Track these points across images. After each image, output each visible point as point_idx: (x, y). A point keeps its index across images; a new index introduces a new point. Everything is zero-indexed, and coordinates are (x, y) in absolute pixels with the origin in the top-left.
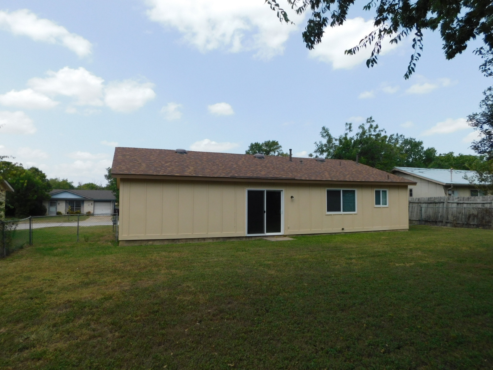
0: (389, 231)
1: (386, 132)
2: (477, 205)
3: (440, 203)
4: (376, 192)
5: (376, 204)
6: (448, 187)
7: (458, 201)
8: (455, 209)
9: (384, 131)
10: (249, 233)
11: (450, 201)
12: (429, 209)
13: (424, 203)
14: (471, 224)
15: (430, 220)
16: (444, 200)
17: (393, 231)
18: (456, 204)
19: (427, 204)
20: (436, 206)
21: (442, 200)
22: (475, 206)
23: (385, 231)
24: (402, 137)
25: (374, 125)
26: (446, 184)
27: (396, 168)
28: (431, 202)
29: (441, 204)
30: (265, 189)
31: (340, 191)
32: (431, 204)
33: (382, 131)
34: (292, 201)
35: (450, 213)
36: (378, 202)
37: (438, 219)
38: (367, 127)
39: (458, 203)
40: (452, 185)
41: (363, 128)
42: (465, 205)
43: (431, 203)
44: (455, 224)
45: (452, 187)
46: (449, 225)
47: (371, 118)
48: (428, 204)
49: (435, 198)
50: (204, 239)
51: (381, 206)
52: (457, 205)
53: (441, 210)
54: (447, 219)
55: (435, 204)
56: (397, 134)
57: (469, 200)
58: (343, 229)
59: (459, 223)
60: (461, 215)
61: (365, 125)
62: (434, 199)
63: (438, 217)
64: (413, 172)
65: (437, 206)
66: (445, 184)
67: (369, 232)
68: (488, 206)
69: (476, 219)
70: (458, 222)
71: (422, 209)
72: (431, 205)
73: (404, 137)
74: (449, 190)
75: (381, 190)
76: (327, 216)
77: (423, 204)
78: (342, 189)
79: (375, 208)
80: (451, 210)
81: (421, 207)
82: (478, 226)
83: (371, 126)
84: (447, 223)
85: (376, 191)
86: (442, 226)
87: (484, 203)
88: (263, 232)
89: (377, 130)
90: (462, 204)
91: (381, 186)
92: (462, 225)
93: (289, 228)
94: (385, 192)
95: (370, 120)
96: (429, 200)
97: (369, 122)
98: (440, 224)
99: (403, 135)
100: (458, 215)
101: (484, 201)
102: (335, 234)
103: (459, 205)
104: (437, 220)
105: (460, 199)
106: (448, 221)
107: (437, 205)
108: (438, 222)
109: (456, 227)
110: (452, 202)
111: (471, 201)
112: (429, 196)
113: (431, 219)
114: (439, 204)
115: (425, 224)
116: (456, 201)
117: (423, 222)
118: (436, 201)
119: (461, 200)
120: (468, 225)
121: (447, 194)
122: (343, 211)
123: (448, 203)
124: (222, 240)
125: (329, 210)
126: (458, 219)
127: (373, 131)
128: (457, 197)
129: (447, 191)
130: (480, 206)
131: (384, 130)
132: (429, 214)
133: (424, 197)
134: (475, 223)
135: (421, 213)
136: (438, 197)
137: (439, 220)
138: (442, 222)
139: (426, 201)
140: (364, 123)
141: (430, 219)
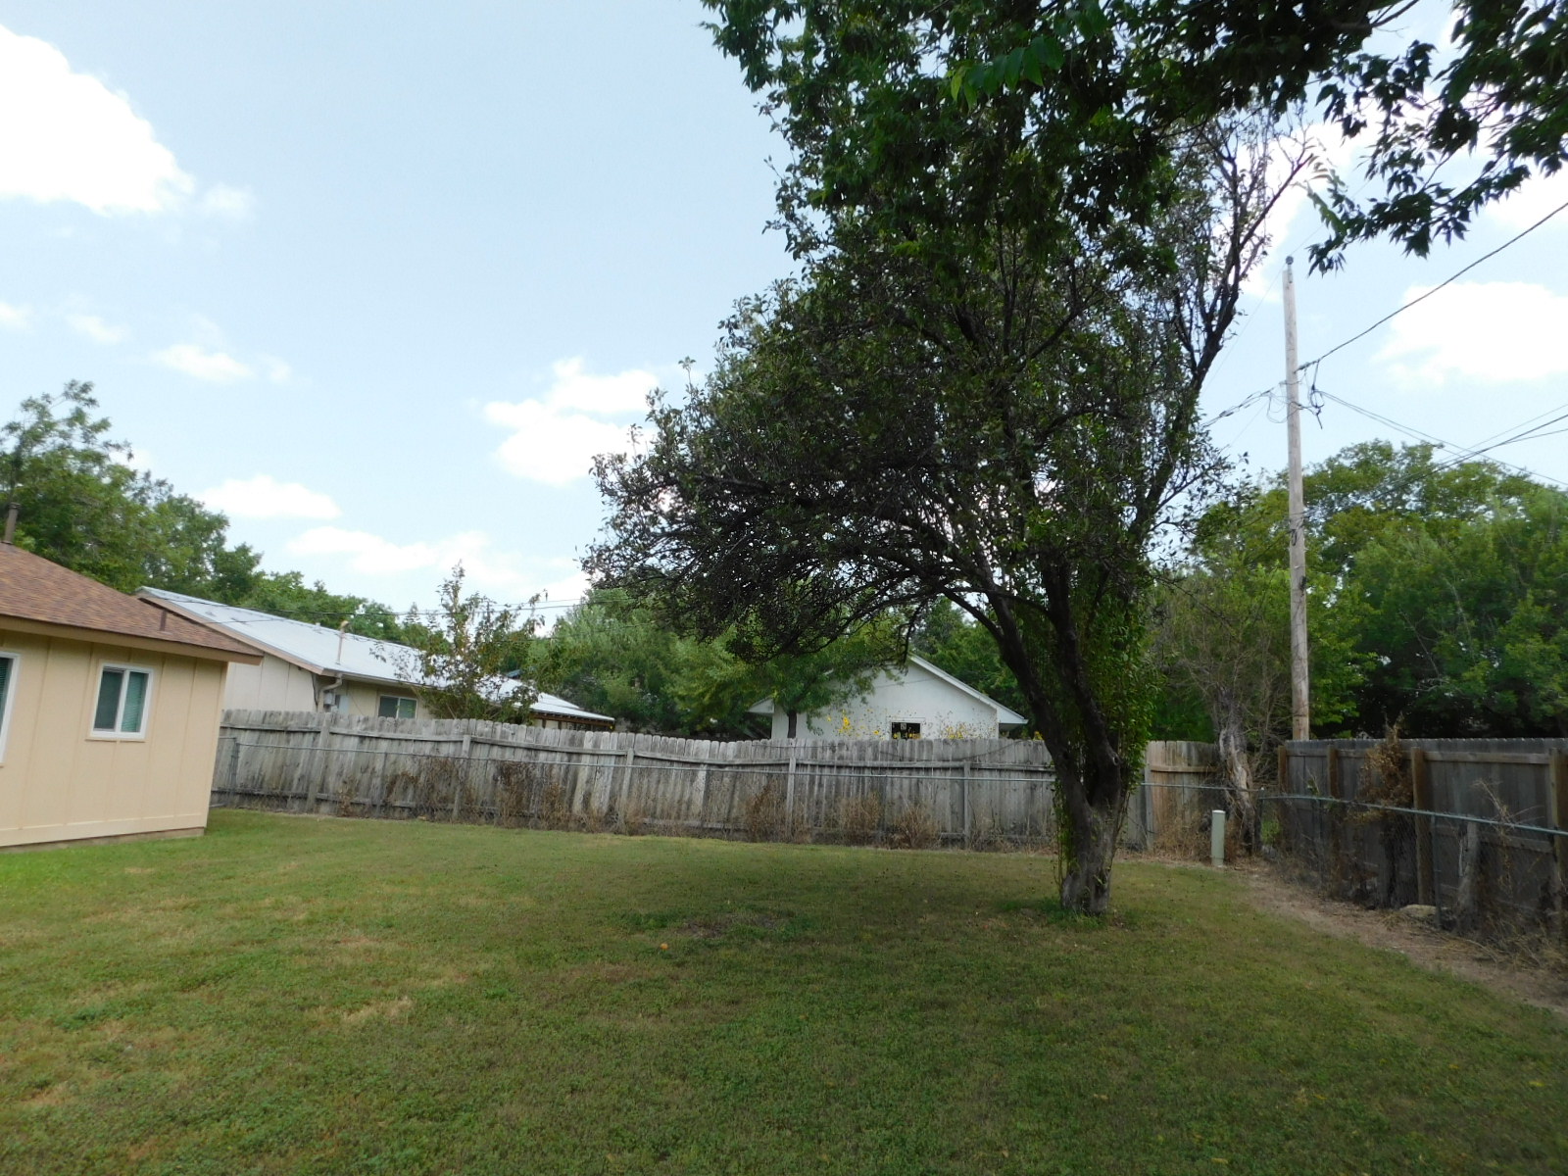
0: (135, 837)
1: (130, 456)
2: (421, 745)
3: (304, 733)
4: (107, 674)
5: (98, 725)
6: (328, 683)
7: (366, 729)
8: (351, 756)
9: (126, 451)
11: (336, 730)
12: (262, 751)
13: (245, 730)
14: (395, 808)
15: (261, 793)
16: (320, 723)
17: (148, 836)
18: (357, 740)
19: (257, 734)
20: (288, 741)
21: (312, 725)
22: (412, 748)
23: (115, 840)
24: (164, 489)
25: (93, 416)
26: (326, 670)
27: (147, 592)
28: (272, 728)
29: (309, 738)
32: (272, 737)
33: (118, 447)
35: (334, 768)
36: (106, 719)
37: (291, 784)
38: (61, 410)
39: (362, 738)
40: (340, 676)
41: (43, 412)
42: (384, 745)
43: (272, 731)
44: (347, 808)
45: (339, 682)
46: (324, 808)
47: (86, 388)
48: (263, 734)
49: (287, 714)
51: (117, 733)
52: (361, 742)
53: (303, 757)
54: (323, 788)
55: (284, 735)
56: (148, 475)
57: (400, 728)
59: (358, 804)
60: (367, 776)
61: (54, 403)
62: (285, 719)
63: (292, 781)
64: (211, 614)
65: (291, 744)
66: (320, 673)
67: (48, 848)
68: (447, 750)
69: (410, 791)
70: (356, 799)
71: (238, 752)
72: (271, 740)
73: (170, 489)
74: (327, 692)
75: (128, 668)
77: (243, 732)
79: (87, 740)
80: (338, 758)
81: (238, 745)
82: (414, 813)
83: (78, 417)
84: (319, 801)
85: (104, 673)
86: (302, 811)
87: (439, 742)
89: (101, 437)
90: (374, 741)
91: (129, 655)
92: (367, 811)
94: (140, 679)
95: (80, 392)
96: (267, 719)
97: (76, 397)
98: (296, 805)
99: (169, 482)
100: (359, 775)
101: (440, 734)
103: (367, 741)
104: (286, 792)
105: (370, 723)
106: (324, 795)
107: (294, 740)
108: (289, 800)
109: (348, 815)
110: (345, 732)
111: (402, 732)
112: (270, 708)
113: (265, 785)
114: (300, 736)
115: (239, 806)
116: (357, 729)
117: (237, 798)
118: (293, 725)
119: (372, 729)
120: (386, 809)
121: (321, 705)
123: (333, 734)
126: (357, 790)
127: (78, 438)
128: (362, 718)
129: (322, 694)
130: (427, 749)
131: (128, 445)
132: (261, 770)
133: (249, 709)
134: (409, 802)
135: (233, 767)
136: (301, 714)
137: (294, 790)
138: (304, 798)
139: (256, 721)
140: (53, 394)
141: (261, 787)
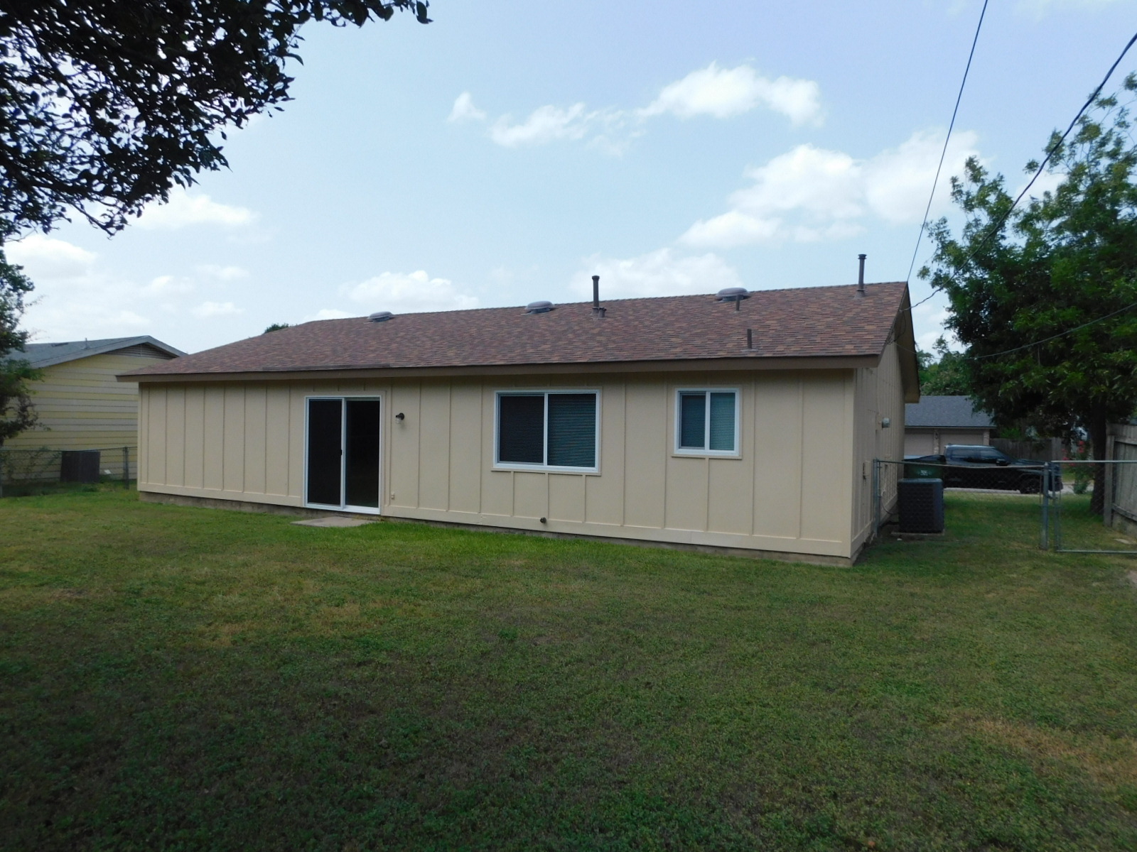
4: (688, 397)
5: (684, 442)
10: (310, 500)
30: (342, 395)
31: (540, 399)
34: (403, 427)
50: (240, 503)
51: (705, 451)
58: (543, 521)
75: (708, 391)
76: (495, 474)
78: (546, 392)
79: (675, 457)
85: (685, 396)
88: (337, 502)
91: (711, 377)
93: (393, 499)
94: (724, 399)
102: (521, 532)
122: (549, 464)
124: (265, 509)
125: (504, 456)
